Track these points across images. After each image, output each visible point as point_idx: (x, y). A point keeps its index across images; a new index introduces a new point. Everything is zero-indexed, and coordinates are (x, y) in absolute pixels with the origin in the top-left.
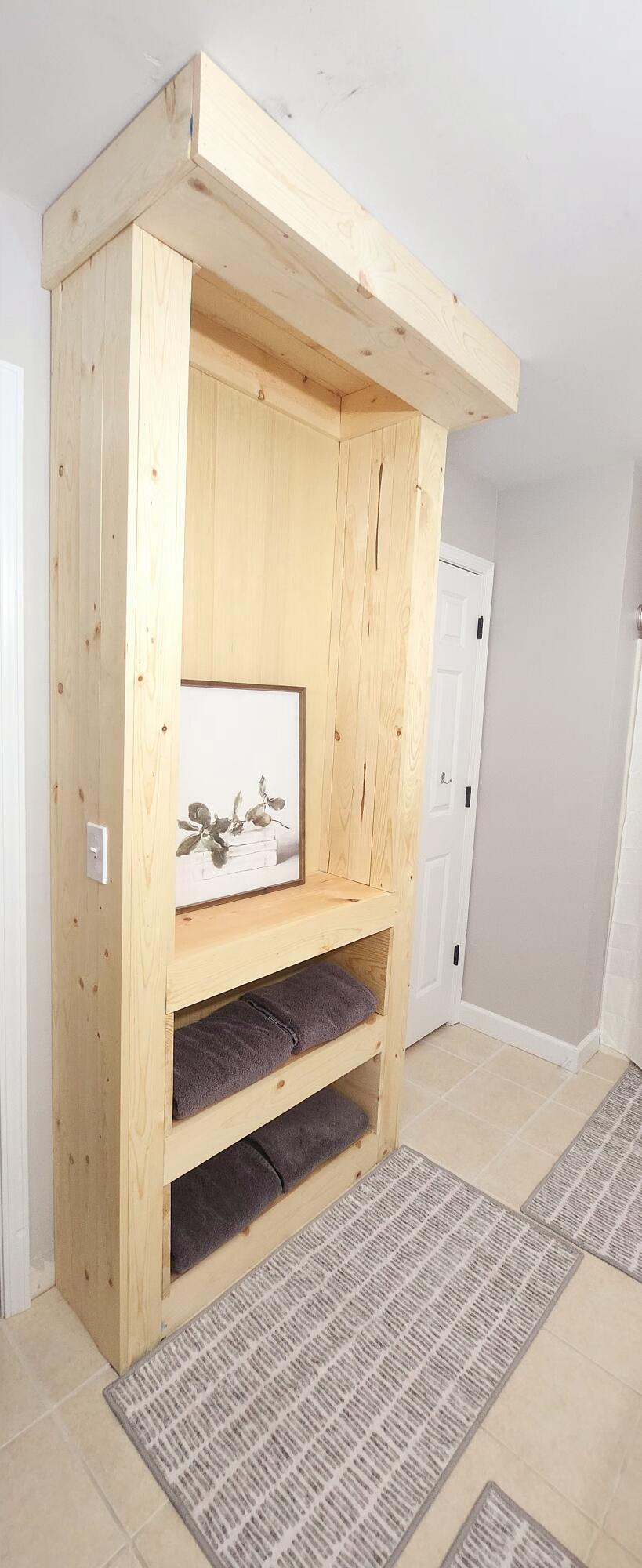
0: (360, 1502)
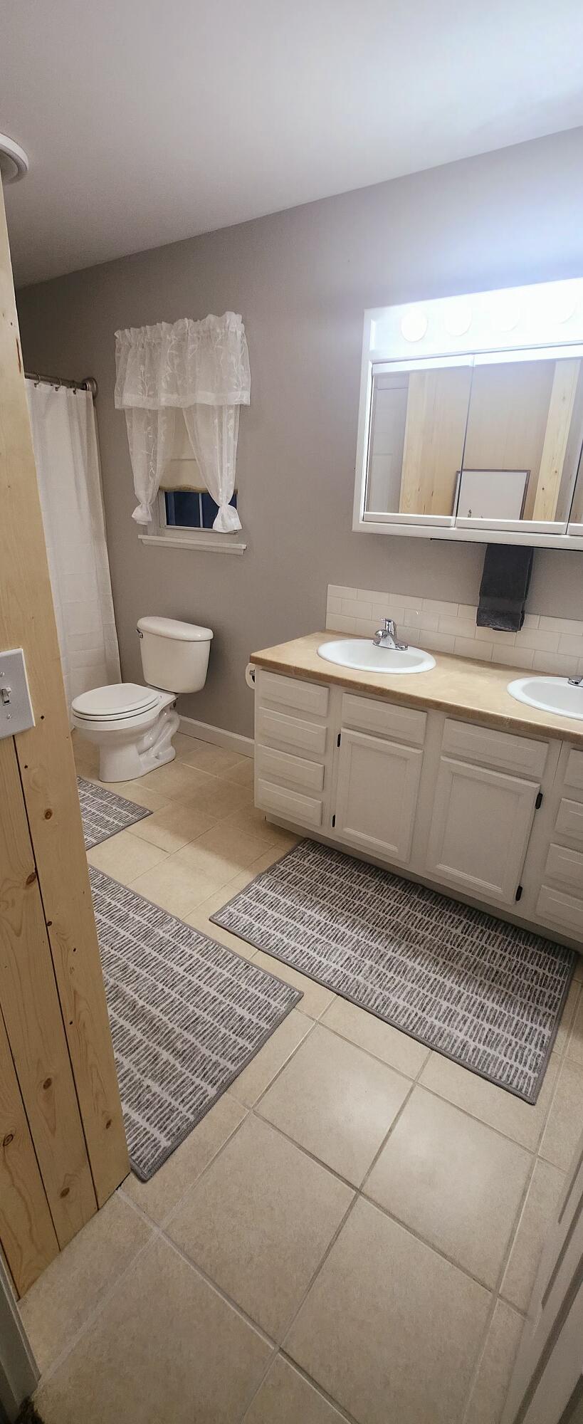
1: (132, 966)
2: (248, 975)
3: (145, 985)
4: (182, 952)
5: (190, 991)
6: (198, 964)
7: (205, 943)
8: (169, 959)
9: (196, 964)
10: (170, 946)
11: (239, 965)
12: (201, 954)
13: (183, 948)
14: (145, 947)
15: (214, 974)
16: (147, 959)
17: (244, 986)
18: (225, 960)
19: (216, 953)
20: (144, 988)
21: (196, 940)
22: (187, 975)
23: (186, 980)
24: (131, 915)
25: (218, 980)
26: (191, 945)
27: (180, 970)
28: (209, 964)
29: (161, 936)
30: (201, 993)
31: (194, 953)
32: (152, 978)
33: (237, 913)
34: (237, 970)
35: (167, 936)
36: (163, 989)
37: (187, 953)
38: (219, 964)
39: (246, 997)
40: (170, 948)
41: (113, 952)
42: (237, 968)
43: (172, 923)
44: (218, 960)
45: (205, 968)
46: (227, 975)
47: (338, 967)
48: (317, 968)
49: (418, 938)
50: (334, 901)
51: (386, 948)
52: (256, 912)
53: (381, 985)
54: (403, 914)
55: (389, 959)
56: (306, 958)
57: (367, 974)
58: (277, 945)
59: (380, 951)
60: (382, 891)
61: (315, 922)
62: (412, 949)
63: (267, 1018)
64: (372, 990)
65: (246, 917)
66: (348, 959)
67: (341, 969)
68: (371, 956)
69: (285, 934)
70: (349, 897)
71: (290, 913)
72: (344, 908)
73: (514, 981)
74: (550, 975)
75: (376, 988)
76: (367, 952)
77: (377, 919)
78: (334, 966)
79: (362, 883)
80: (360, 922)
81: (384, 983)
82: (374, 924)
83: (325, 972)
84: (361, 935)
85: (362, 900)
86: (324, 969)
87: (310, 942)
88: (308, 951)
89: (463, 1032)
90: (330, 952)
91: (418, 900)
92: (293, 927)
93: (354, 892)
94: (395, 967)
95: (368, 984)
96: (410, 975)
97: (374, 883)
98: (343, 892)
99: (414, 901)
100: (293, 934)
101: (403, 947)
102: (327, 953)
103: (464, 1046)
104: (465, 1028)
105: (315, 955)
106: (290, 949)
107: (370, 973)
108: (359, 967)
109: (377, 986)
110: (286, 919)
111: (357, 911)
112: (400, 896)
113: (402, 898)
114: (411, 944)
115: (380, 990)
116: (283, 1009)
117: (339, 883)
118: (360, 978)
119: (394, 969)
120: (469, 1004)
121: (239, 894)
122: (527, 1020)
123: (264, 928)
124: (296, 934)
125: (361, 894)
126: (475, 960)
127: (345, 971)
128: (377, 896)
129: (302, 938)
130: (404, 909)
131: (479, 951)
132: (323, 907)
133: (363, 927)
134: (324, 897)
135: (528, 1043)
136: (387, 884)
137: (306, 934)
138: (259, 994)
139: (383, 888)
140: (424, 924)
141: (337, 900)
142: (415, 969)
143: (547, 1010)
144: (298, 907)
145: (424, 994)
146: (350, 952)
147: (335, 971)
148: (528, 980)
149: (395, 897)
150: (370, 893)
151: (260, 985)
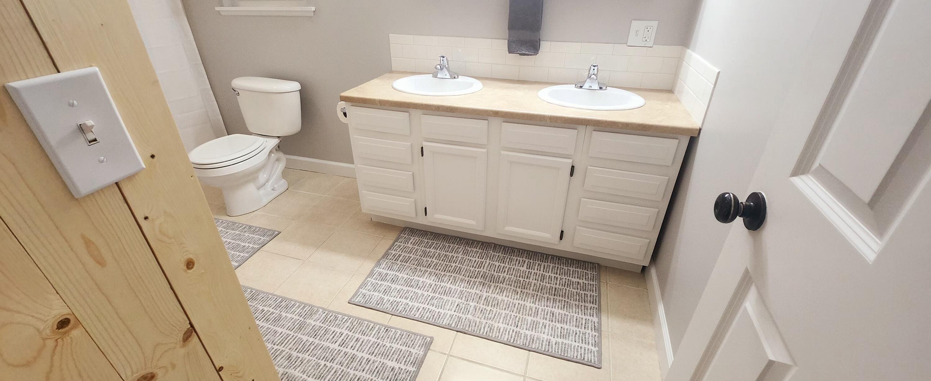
0: (369, 343)
1: (295, 354)
2: (389, 336)
3: (310, 366)
4: (333, 332)
5: (348, 359)
6: (349, 338)
7: (350, 321)
8: (324, 341)
9: (347, 338)
10: (322, 330)
11: (381, 330)
12: (349, 330)
13: (333, 329)
14: (302, 336)
15: (363, 342)
16: (306, 345)
17: (388, 345)
18: (369, 330)
19: (361, 326)
20: (310, 368)
21: (342, 321)
22: (341, 348)
23: (343, 352)
24: (284, 314)
25: (367, 346)
26: (339, 325)
27: (336, 346)
28: (357, 336)
29: (313, 325)
30: (357, 359)
31: (343, 331)
32: (314, 358)
33: (369, 293)
34: (379, 334)
35: (318, 324)
36: (325, 365)
37: (337, 332)
38: (365, 334)
39: (392, 352)
40: (322, 332)
41: (275, 347)
42: (379, 333)
43: (319, 313)
44: (363, 331)
45: (355, 339)
46: (374, 340)
47: (452, 313)
48: (438, 317)
49: (500, 279)
50: (437, 267)
51: (481, 291)
52: (382, 288)
53: (485, 317)
54: (486, 265)
55: (485, 298)
56: (428, 312)
57: (474, 312)
58: (405, 308)
59: (478, 294)
60: (468, 253)
61: (427, 285)
62: (498, 287)
63: (411, 363)
64: (480, 322)
65: (376, 294)
66: (458, 305)
67: (455, 313)
68: (473, 299)
69: (409, 299)
70: (447, 262)
71: (408, 283)
72: (445, 270)
73: (567, 292)
74: (587, 282)
75: (482, 320)
76: (470, 297)
77: (470, 273)
78: (449, 312)
79: (453, 251)
80: (459, 278)
81: (487, 315)
82: (468, 277)
83: (444, 319)
84: (462, 286)
85: (456, 262)
86: (443, 316)
87: (428, 300)
88: (428, 307)
89: (546, 334)
90: (444, 303)
91: (493, 253)
92: (413, 293)
93: (449, 258)
94: (491, 302)
95: (476, 319)
96: (502, 305)
97: (461, 249)
98: (441, 260)
99: (491, 255)
100: (414, 298)
101: (492, 287)
102: (442, 305)
103: (549, 343)
104: (546, 331)
105: (434, 308)
106: (415, 309)
107: (475, 311)
108: (467, 309)
109: (483, 318)
110: (406, 289)
111: (455, 271)
112: (481, 253)
113: (483, 255)
114: (497, 284)
115: (485, 321)
116: (422, 353)
117: (437, 254)
118: (470, 316)
119: (490, 304)
120: (544, 314)
121: (366, 278)
122: (582, 315)
123: (392, 299)
124: (416, 297)
125: (455, 258)
126: (540, 284)
127: (458, 314)
128: (465, 257)
129: (422, 299)
130: (486, 262)
131: (541, 278)
132: (430, 273)
133: (462, 280)
134: (429, 266)
135: (586, 329)
136: (470, 248)
137: (424, 295)
138: (401, 347)
139: (468, 251)
140: (501, 269)
141: (439, 266)
142: (504, 300)
143: (591, 305)
144: (412, 278)
145: (514, 316)
146: (458, 301)
147: (451, 316)
148: (575, 289)
149: (478, 255)
150: (460, 256)
151: (400, 340)
